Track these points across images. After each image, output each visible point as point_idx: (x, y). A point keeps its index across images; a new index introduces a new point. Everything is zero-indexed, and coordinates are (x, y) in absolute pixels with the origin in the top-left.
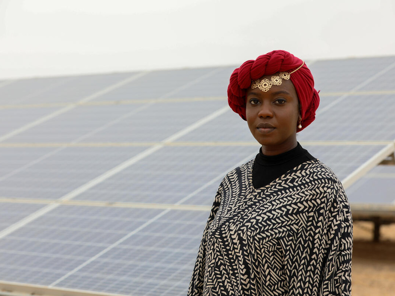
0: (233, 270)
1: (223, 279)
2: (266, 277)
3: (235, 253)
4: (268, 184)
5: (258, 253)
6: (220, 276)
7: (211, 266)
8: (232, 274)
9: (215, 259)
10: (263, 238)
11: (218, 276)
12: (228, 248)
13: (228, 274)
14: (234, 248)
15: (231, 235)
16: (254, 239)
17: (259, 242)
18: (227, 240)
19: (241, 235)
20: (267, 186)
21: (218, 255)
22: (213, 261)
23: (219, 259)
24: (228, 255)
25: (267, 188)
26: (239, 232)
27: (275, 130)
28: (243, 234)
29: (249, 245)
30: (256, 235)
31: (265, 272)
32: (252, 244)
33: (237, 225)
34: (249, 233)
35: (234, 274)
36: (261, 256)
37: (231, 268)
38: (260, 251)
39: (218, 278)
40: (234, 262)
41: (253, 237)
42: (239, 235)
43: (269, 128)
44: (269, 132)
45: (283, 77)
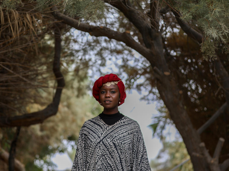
0: (112, 156)
1: (107, 160)
2: (126, 157)
3: (112, 149)
4: (114, 124)
5: (123, 149)
6: (105, 159)
7: (100, 155)
8: (111, 158)
9: (102, 153)
10: (125, 143)
11: (104, 159)
12: (108, 148)
13: (109, 158)
14: (111, 148)
15: (108, 143)
16: (121, 144)
17: (124, 145)
18: (107, 145)
19: (114, 142)
20: (114, 125)
21: (103, 151)
22: (101, 153)
23: (104, 153)
24: (108, 150)
25: (115, 125)
26: (113, 141)
27: (111, 102)
28: (115, 142)
29: (119, 146)
30: (122, 142)
31: (126, 156)
32: (121, 145)
33: (110, 139)
34: (118, 141)
35: (112, 158)
36: (124, 150)
37: (110, 155)
38: (124, 148)
39: (104, 160)
40: (112, 153)
41: (121, 143)
42: (113, 142)
43: (109, 101)
44: (109, 103)
45: (115, 82)
